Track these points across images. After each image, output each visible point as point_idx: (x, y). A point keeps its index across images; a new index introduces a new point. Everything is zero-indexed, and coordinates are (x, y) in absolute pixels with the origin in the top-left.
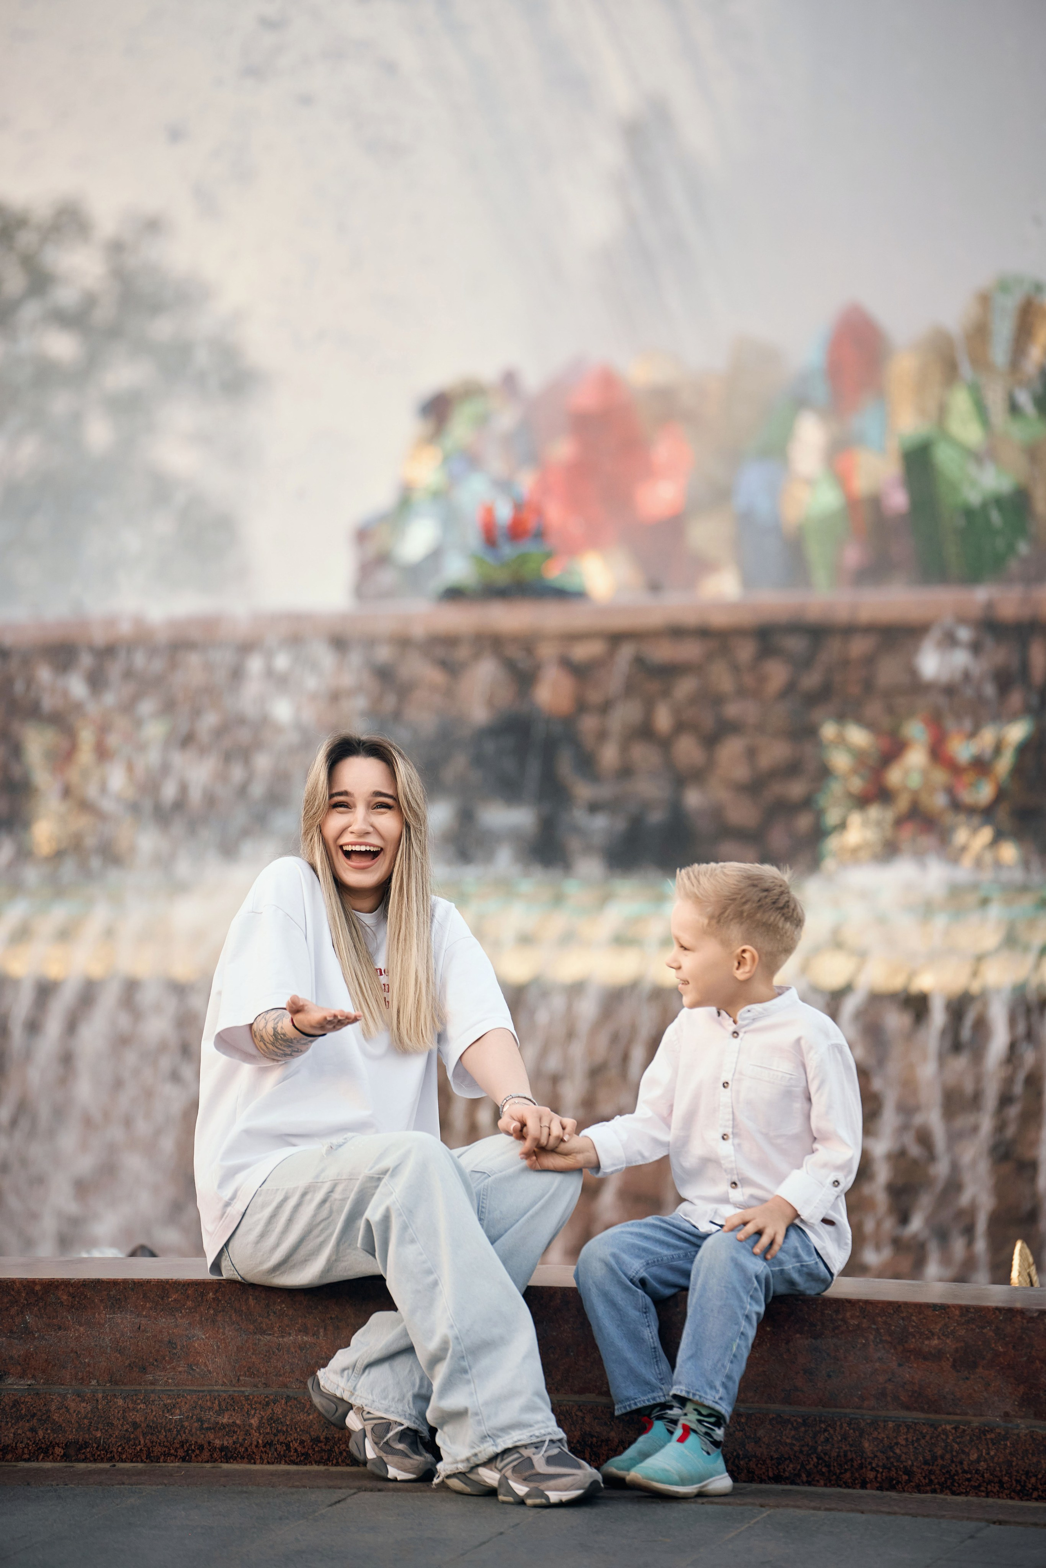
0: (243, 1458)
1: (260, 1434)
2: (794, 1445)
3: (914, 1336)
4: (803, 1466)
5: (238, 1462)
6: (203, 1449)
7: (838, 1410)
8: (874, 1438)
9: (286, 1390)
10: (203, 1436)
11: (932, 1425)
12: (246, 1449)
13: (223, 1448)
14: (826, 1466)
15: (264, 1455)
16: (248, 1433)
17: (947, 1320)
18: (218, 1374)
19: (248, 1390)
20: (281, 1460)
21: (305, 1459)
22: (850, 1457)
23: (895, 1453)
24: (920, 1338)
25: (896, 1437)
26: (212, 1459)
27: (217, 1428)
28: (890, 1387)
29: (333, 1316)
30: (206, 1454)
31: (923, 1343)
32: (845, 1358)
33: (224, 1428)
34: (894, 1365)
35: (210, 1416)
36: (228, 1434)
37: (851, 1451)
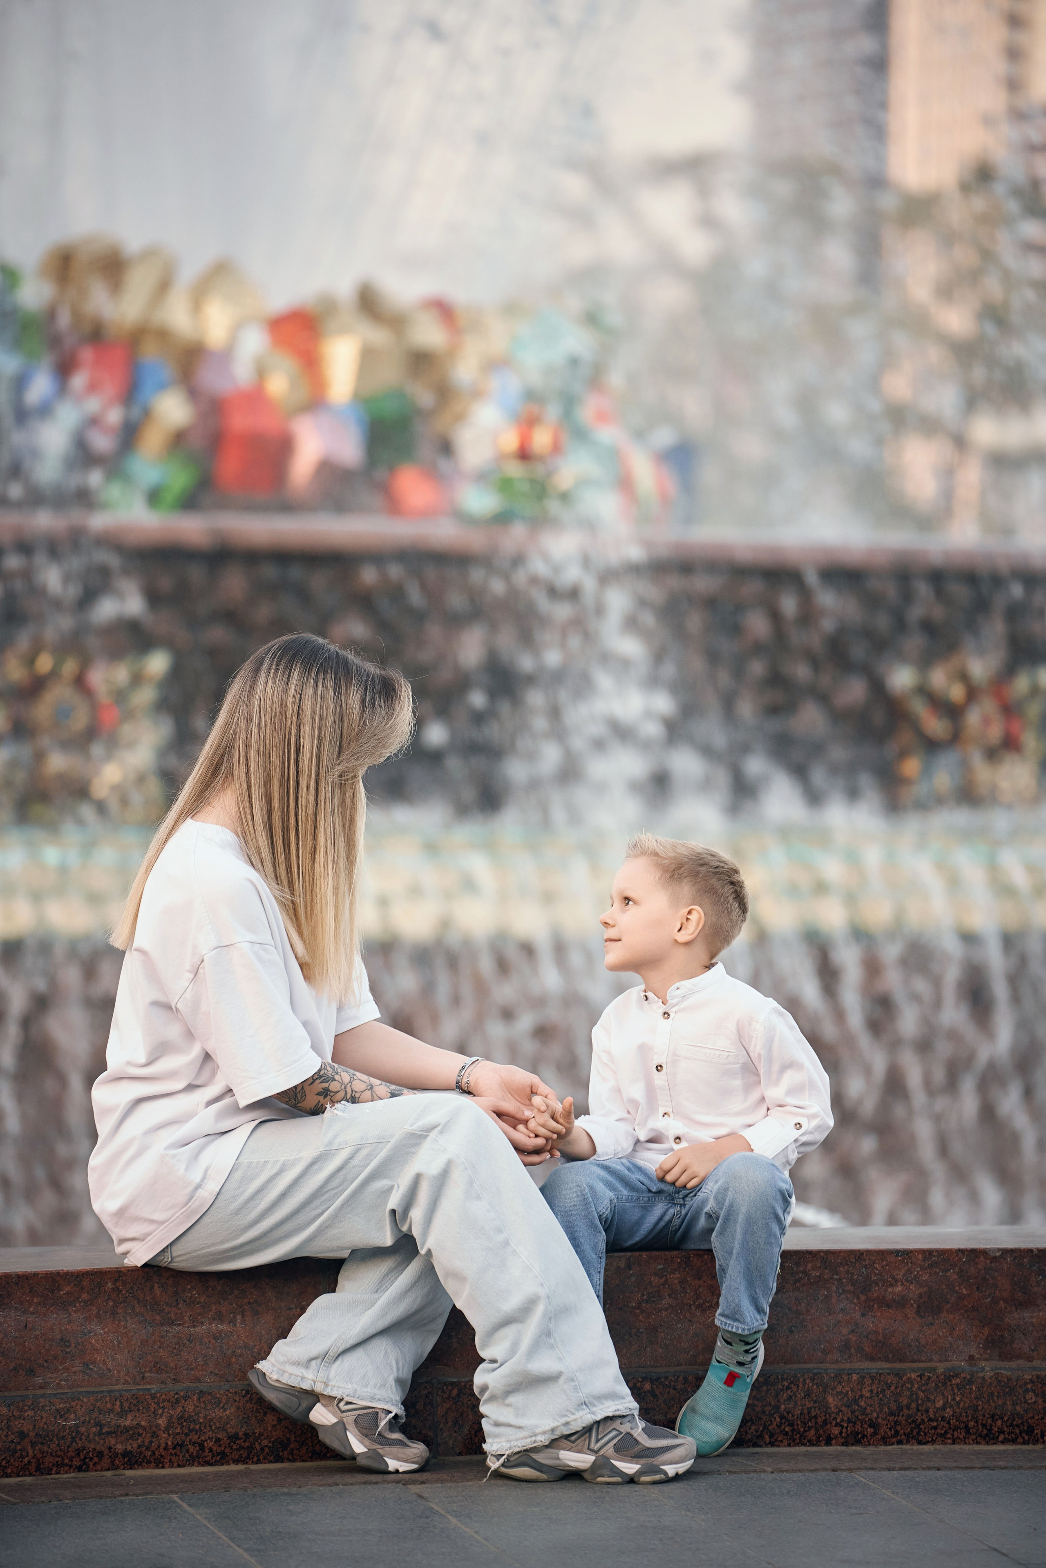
0: (149, 1462)
1: (169, 1435)
2: (756, 1405)
3: (877, 1284)
4: (765, 1427)
5: (143, 1468)
6: (103, 1456)
7: (801, 1366)
8: (838, 1393)
9: (198, 1384)
10: (102, 1442)
11: (897, 1375)
12: (154, 1453)
13: (126, 1454)
14: (790, 1425)
15: (173, 1458)
16: (154, 1435)
17: (910, 1265)
18: (119, 1372)
19: (154, 1388)
20: (194, 1462)
21: (221, 1458)
22: (813, 1414)
23: (859, 1406)
24: (883, 1286)
25: (861, 1390)
26: (113, 1467)
27: (117, 1432)
28: (853, 1338)
29: (252, 1301)
30: (106, 1461)
31: (886, 1290)
32: (808, 1311)
33: (127, 1431)
34: (857, 1315)
35: (111, 1420)
36: (132, 1437)
37: (815, 1408)
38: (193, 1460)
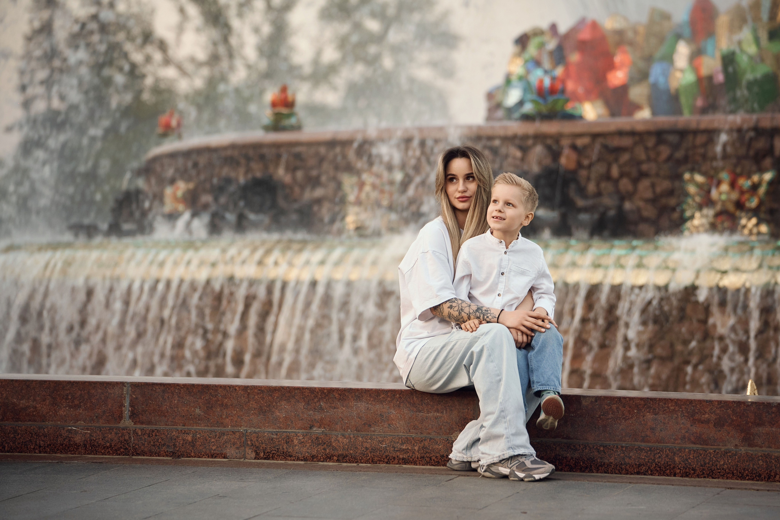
0: (412, 463)
1: (419, 453)
2: (646, 459)
3: (698, 414)
4: (649, 468)
5: (409, 465)
6: (395, 459)
7: (665, 444)
8: (679, 456)
9: (430, 435)
10: (395, 454)
11: (704, 450)
12: (413, 459)
13: (403, 459)
14: (659, 467)
15: (420, 462)
16: (413, 453)
17: (712, 406)
18: (401, 428)
19: (414, 435)
20: (428, 464)
21: (438, 464)
22: (669, 464)
23: (688, 462)
24: (700, 414)
25: (689, 455)
26: (399, 463)
27: (401, 450)
28: (687, 435)
29: (449, 405)
30: (396, 461)
31: (701, 416)
32: (668, 423)
33: (404, 450)
34: (689, 425)
35: (398, 446)
36: (405, 453)
37: (670, 461)
38: (427, 463)
